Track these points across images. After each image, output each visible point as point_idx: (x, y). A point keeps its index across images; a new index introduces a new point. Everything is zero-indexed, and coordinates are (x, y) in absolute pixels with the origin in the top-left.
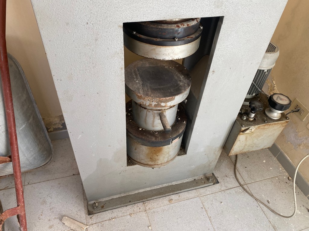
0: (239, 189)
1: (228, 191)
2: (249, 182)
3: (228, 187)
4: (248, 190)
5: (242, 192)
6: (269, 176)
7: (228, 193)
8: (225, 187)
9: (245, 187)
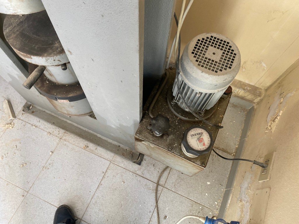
0: (151, 185)
1: (140, 178)
2: (168, 187)
3: (145, 175)
4: (159, 192)
5: (152, 189)
6: (195, 199)
7: (138, 180)
8: (141, 173)
9: (160, 188)
